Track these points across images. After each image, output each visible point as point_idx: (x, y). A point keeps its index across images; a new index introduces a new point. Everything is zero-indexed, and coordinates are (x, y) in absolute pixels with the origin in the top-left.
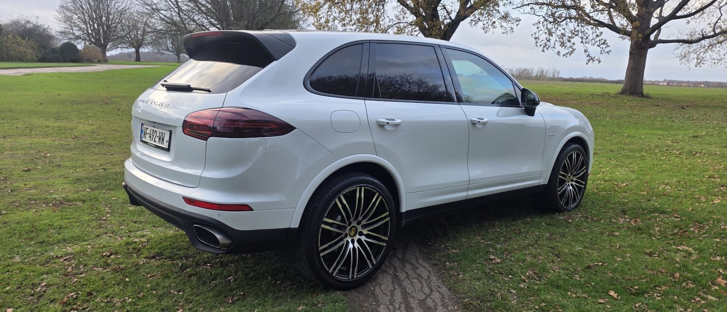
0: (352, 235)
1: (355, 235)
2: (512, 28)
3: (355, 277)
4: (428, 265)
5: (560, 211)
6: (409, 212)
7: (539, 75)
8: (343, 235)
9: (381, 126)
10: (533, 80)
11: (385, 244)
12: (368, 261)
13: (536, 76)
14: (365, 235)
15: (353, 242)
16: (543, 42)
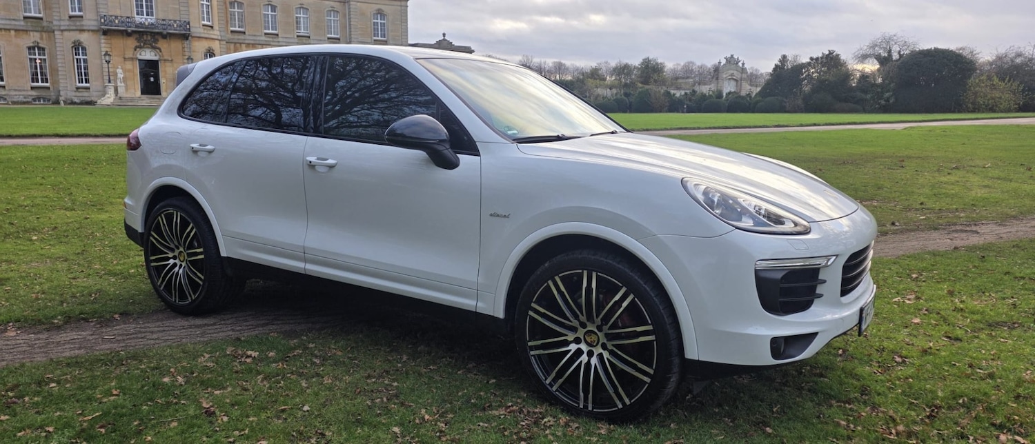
0: (182, 260)
3: (177, 301)
11: (202, 283)
12: (187, 293)
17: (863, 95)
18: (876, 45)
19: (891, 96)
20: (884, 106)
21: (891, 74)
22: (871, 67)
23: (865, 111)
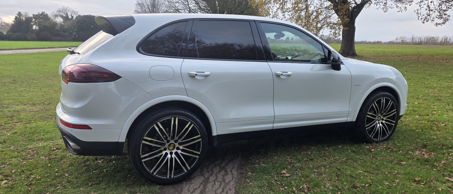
0: (171, 149)
1: (173, 149)
2: (406, 8)
3: (172, 177)
4: (237, 173)
5: (369, 141)
6: (218, 136)
7: (443, 41)
8: (162, 149)
9: (193, 77)
10: (438, 45)
11: (198, 157)
12: (183, 167)
13: (441, 42)
14: (181, 150)
15: (171, 153)
16: (423, 16)
17: (64, 34)
18: (61, 11)
19: (76, 34)
20: (74, 38)
21: (73, 25)
22: (59, 20)
23: (66, 40)
